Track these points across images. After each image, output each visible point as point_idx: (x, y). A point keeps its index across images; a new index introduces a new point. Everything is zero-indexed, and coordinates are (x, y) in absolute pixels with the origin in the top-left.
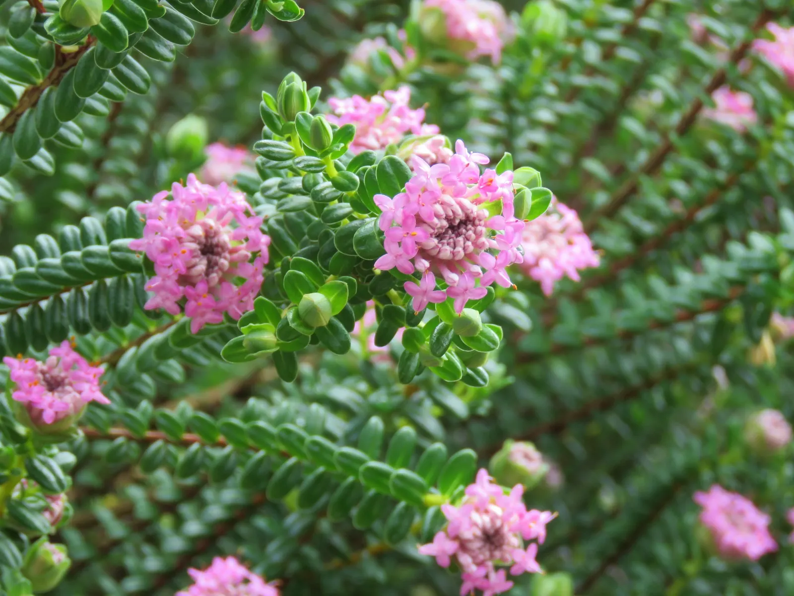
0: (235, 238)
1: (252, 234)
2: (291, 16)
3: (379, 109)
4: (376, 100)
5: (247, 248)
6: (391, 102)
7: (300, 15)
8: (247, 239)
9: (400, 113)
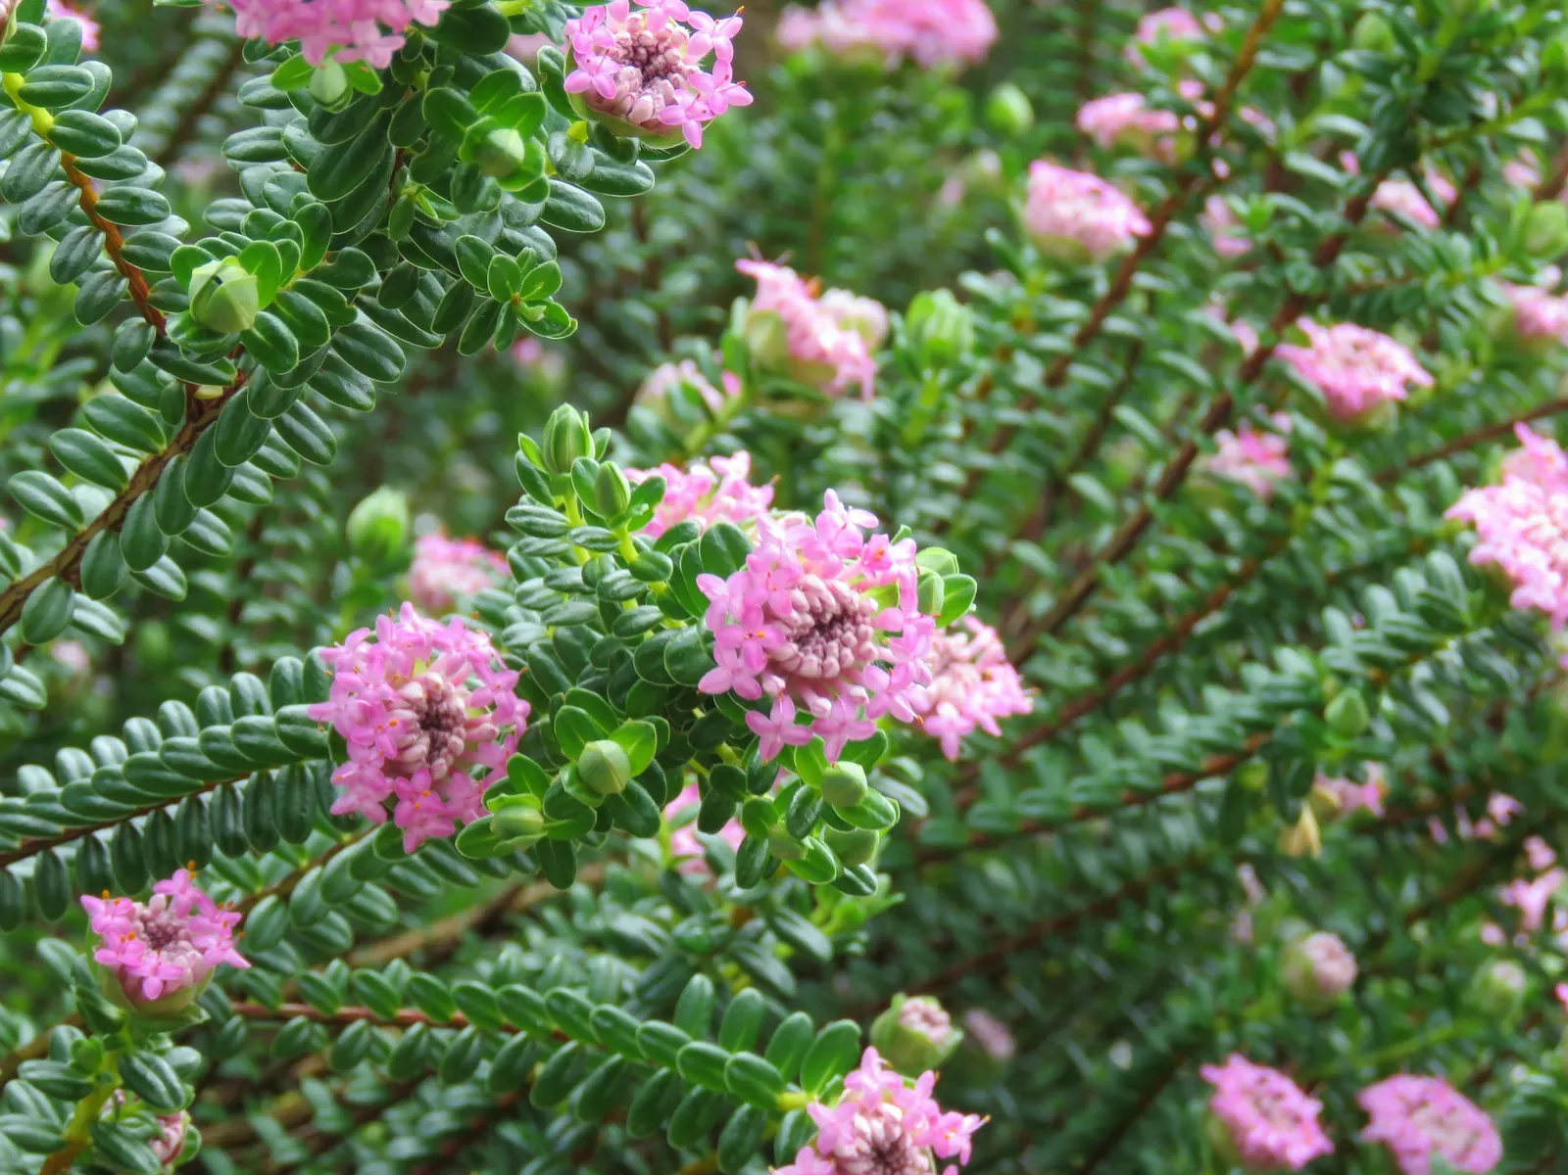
0: (473, 704)
1: (502, 697)
2: (557, 329)
3: (703, 485)
4: (699, 470)
5: (494, 720)
6: (721, 475)
7: (571, 329)
8: (493, 706)
9: (736, 491)
